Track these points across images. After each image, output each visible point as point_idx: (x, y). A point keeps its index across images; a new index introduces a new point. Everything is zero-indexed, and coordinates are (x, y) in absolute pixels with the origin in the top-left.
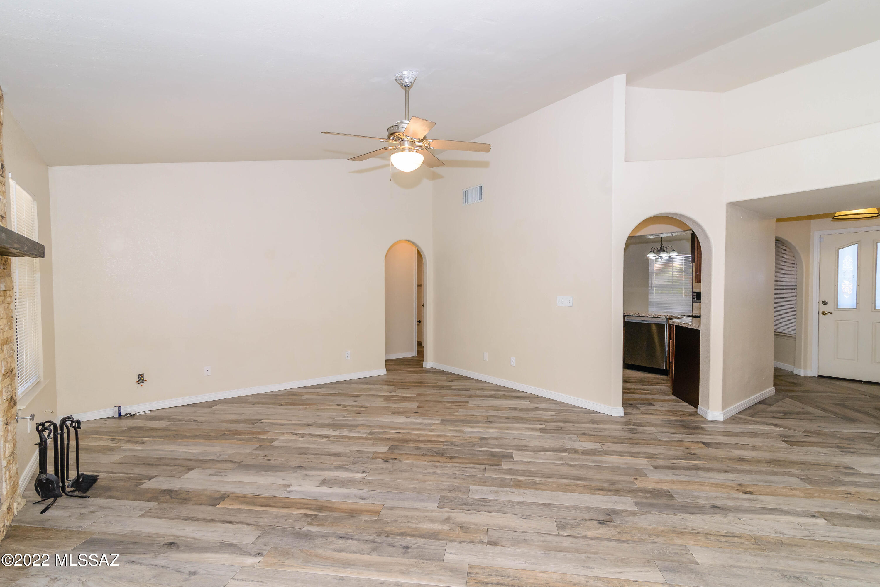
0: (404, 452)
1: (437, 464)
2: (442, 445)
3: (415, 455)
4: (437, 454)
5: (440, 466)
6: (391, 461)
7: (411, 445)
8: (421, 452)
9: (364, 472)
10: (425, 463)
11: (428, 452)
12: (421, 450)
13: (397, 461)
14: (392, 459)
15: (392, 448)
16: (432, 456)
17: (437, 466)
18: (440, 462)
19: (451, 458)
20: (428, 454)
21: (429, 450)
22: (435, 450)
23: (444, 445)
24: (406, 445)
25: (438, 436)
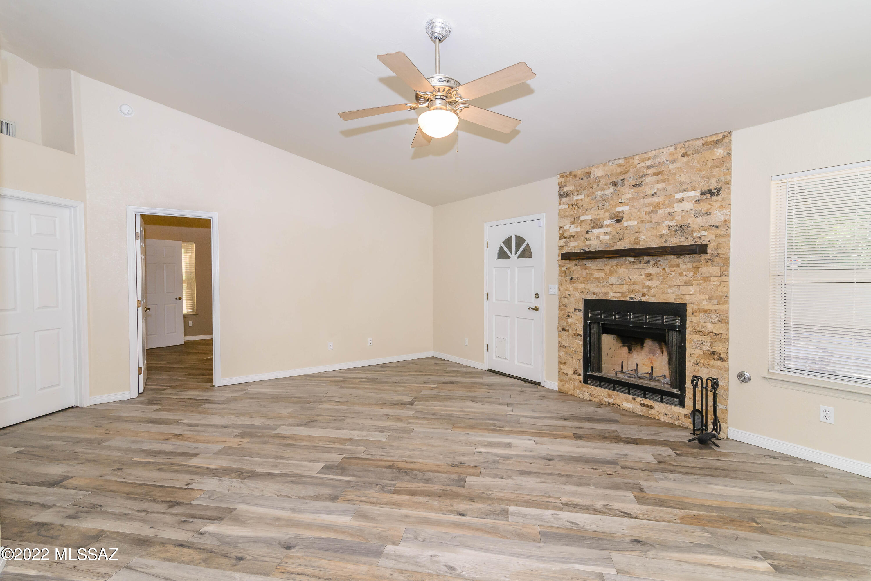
0: (444, 475)
1: (408, 460)
2: (397, 485)
3: (432, 472)
4: (406, 472)
5: (405, 457)
6: (457, 464)
7: (437, 487)
8: (424, 475)
9: (479, 453)
10: (420, 461)
11: (416, 475)
12: (425, 477)
13: (450, 463)
14: (456, 466)
15: (461, 482)
16: (412, 470)
17: (408, 457)
18: (405, 461)
19: (390, 467)
20: (416, 472)
21: (415, 478)
22: (408, 477)
23: (394, 485)
24: (445, 487)
25: (396, 504)
